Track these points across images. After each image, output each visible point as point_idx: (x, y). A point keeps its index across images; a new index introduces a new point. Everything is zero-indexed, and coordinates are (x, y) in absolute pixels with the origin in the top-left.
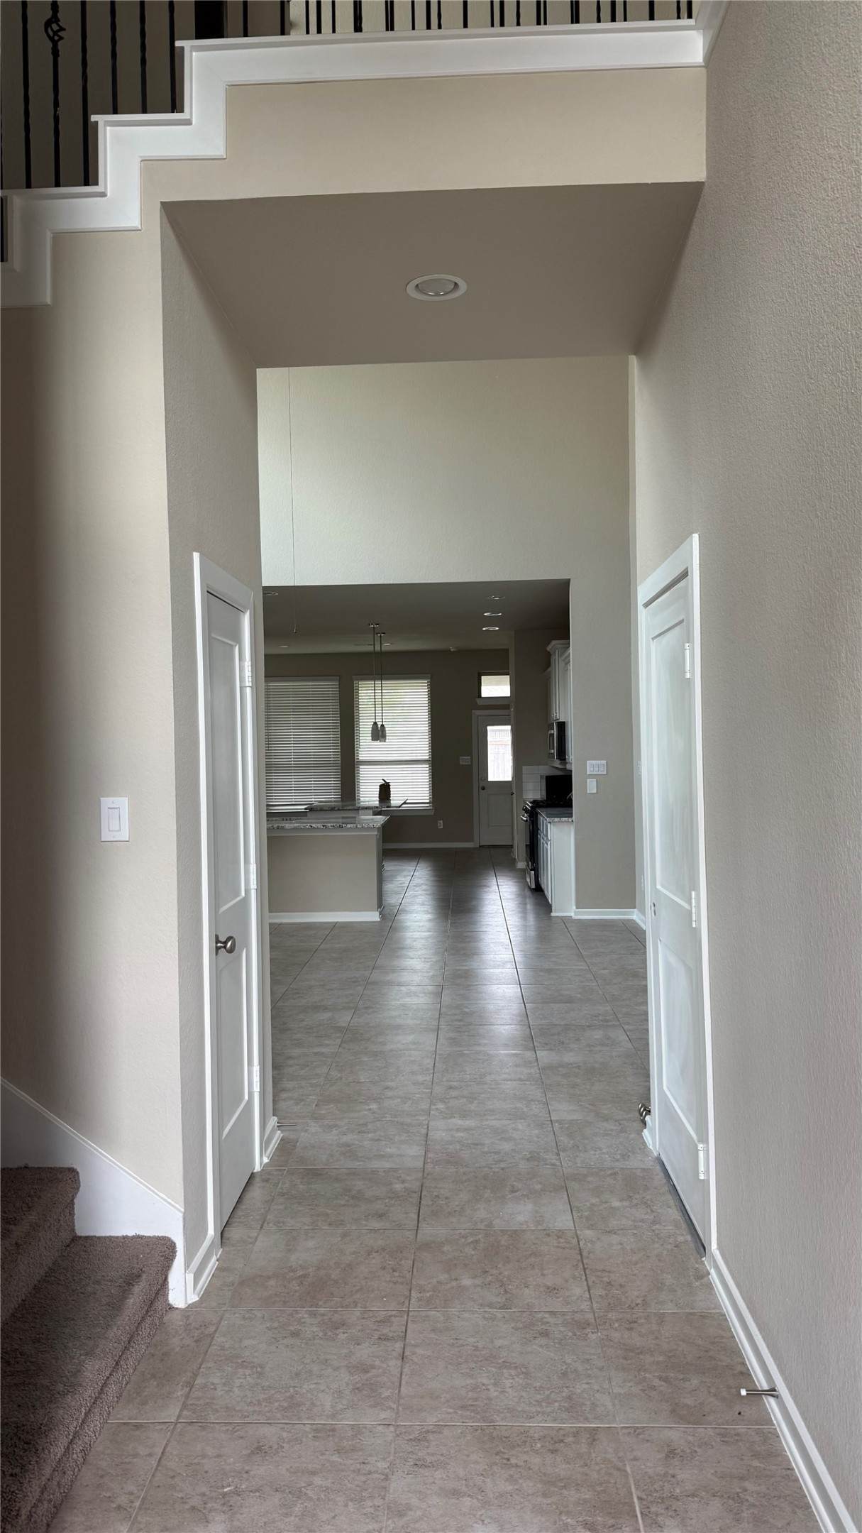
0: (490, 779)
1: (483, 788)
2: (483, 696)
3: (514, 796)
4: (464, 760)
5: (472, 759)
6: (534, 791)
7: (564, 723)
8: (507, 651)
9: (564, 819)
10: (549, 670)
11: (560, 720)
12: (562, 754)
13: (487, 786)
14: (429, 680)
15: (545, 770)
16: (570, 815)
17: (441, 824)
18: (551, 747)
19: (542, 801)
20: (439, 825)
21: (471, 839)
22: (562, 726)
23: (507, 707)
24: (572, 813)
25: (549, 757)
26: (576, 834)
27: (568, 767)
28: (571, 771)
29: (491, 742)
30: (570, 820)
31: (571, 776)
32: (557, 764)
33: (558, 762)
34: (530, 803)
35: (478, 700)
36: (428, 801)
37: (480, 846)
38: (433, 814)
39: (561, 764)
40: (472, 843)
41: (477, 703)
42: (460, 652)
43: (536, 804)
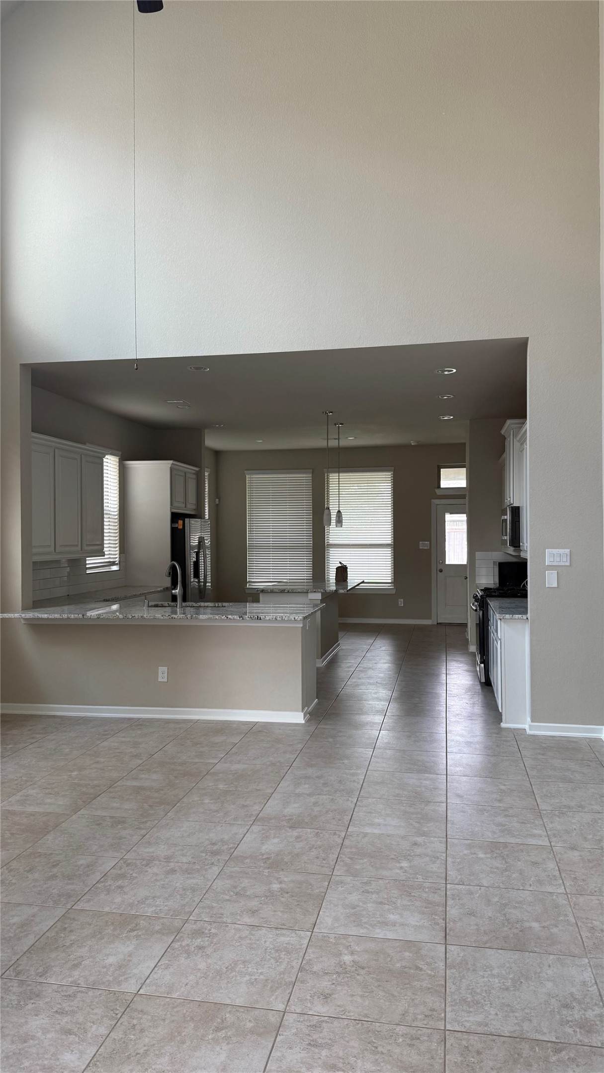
0: (447, 563)
1: (441, 571)
2: (441, 487)
3: (468, 579)
4: (424, 545)
5: (430, 544)
6: (487, 578)
7: (518, 508)
8: (465, 444)
9: (517, 616)
10: (504, 455)
11: (514, 505)
12: (516, 540)
13: (444, 568)
14: (392, 473)
15: (499, 556)
16: (525, 612)
17: (401, 602)
18: (504, 534)
19: (494, 589)
20: (400, 603)
21: (429, 617)
22: (516, 512)
23: (463, 497)
24: (527, 608)
25: (502, 544)
26: (532, 633)
27: (522, 555)
28: (527, 559)
29: (448, 529)
30: (525, 617)
31: (526, 563)
32: (511, 550)
33: (512, 548)
34: (481, 590)
35: (438, 492)
36: (390, 581)
37: (437, 624)
38: (394, 592)
39: (514, 551)
40: (430, 621)
41: (436, 493)
42: (420, 447)
43: (488, 592)
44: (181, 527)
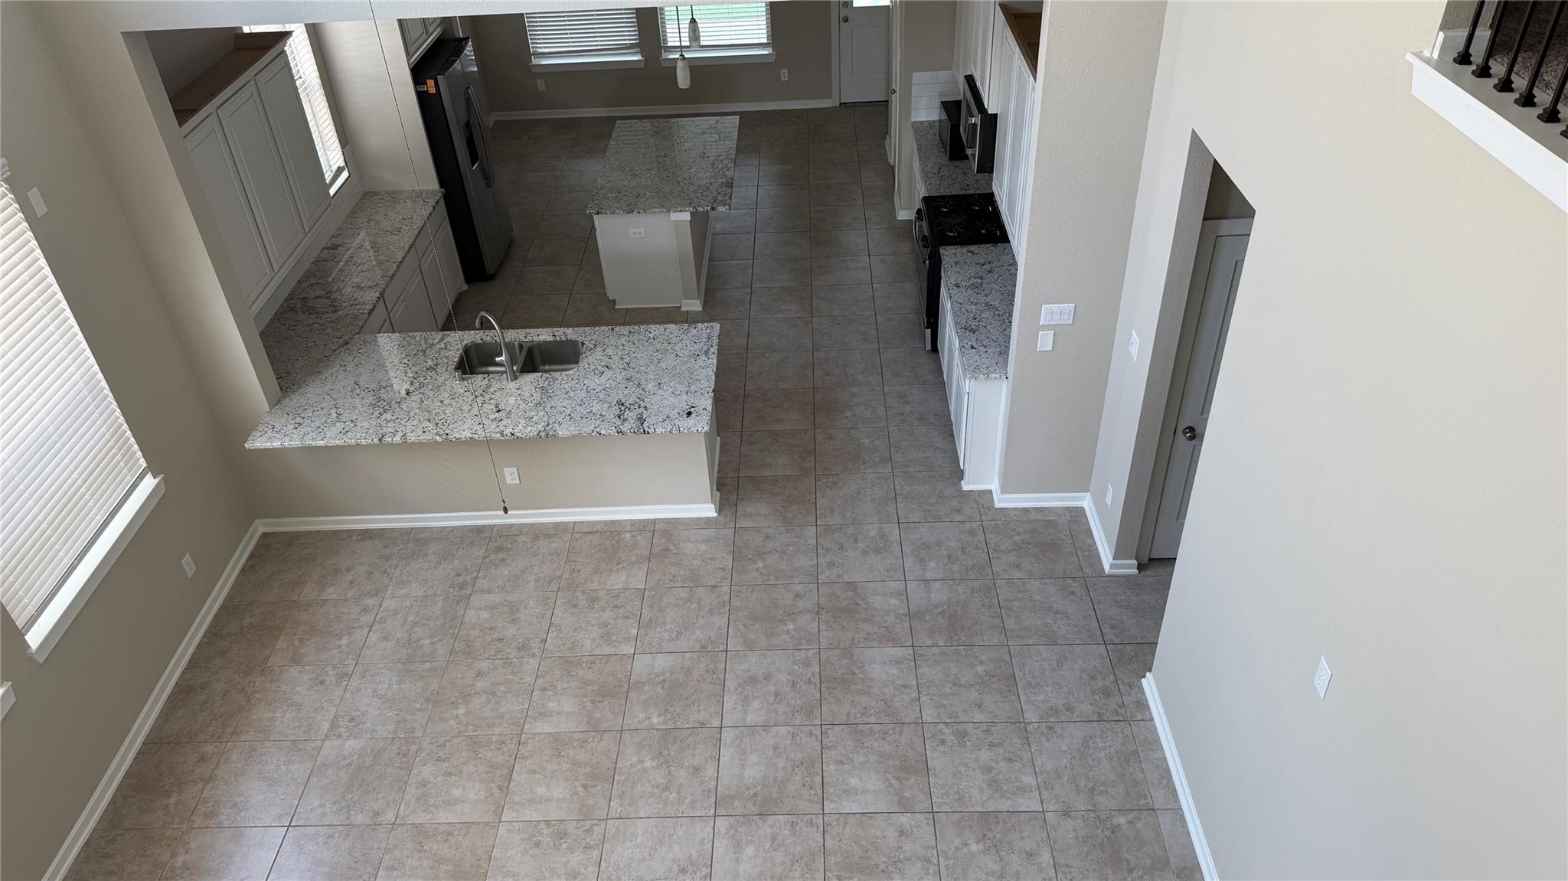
0: (856, 5)
1: (846, 21)
6: (929, 112)
13: (851, 16)
20: (782, 76)
21: (827, 95)
30: (1004, 376)
37: (841, 104)
38: (773, 60)
40: (829, 101)
44: (433, 91)
